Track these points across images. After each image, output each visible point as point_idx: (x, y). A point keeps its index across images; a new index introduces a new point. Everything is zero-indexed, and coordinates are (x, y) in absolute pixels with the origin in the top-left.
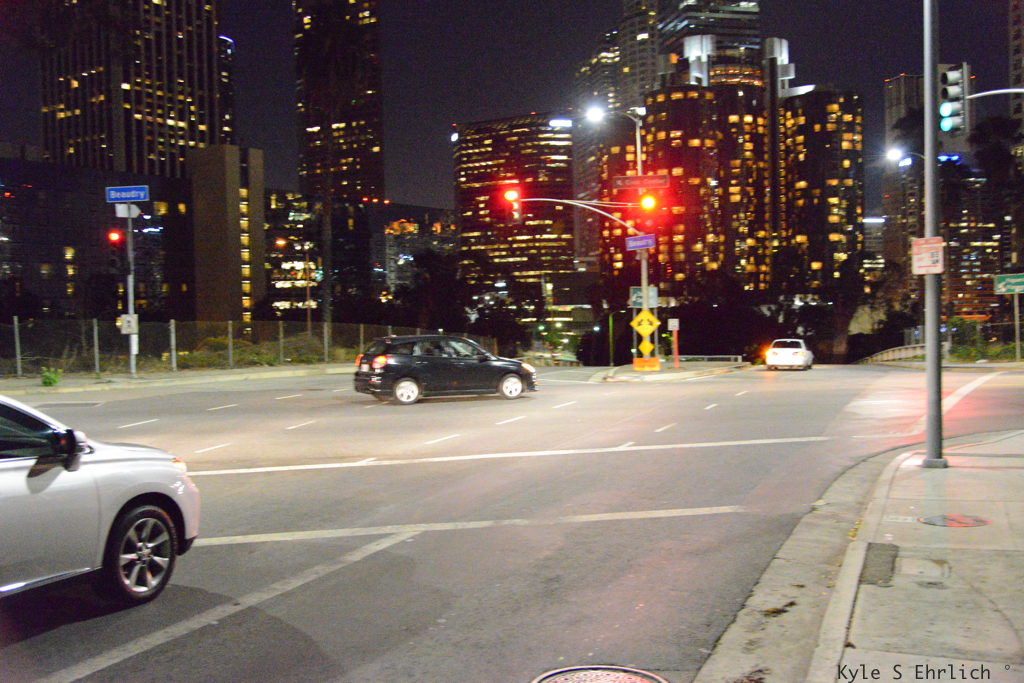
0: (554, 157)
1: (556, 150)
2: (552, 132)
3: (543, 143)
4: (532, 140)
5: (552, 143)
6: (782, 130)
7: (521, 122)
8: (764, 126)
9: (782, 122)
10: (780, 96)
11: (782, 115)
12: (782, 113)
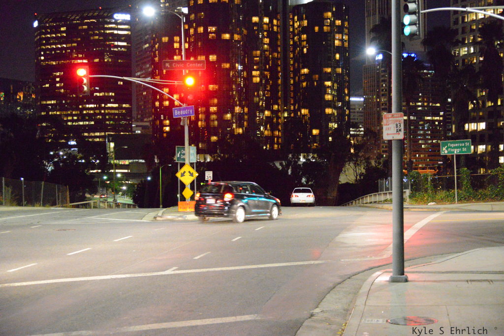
0: (116, 43)
1: (119, 38)
2: (116, 23)
3: (108, 32)
4: (99, 29)
5: (116, 32)
6: (291, 30)
7: (90, 14)
8: (277, 26)
9: (291, 23)
10: (289, 4)
11: (291, 19)
12: (291, 17)
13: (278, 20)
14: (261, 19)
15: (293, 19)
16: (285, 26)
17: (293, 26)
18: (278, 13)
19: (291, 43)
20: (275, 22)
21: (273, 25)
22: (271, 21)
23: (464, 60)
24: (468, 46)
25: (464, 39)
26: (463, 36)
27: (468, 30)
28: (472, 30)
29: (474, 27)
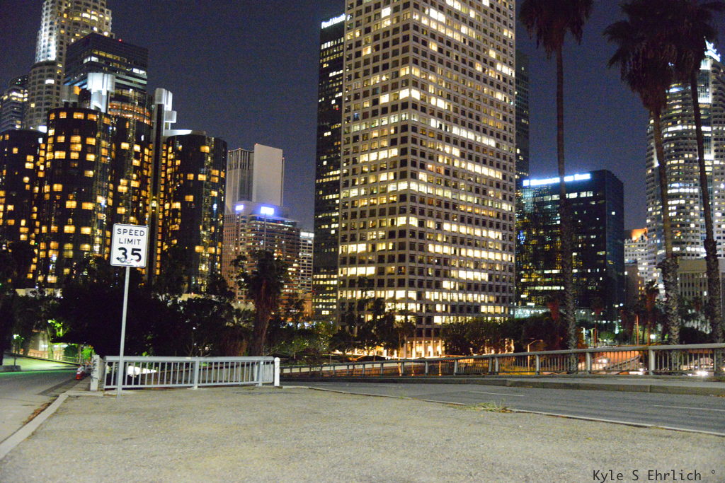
6: (164, 161)
8: (149, 157)
9: (164, 155)
10: (164, 135)
11: (164, 150)
12: (165, 148)
13: (150, 150)
14: (131, 147)
15: (167, 150)
16: (157, 157)
17: (166, 157)
18: (151, 143)
19: (163, 175)
20: (146, 151)
21: (144, 155)
22: (142, 150)
23: (353, 202)
24: (359, 187)
25: (354, 181)
26: (354, 177)
27: (358, 172)
28: (363, 172)
29: (366, 169)
